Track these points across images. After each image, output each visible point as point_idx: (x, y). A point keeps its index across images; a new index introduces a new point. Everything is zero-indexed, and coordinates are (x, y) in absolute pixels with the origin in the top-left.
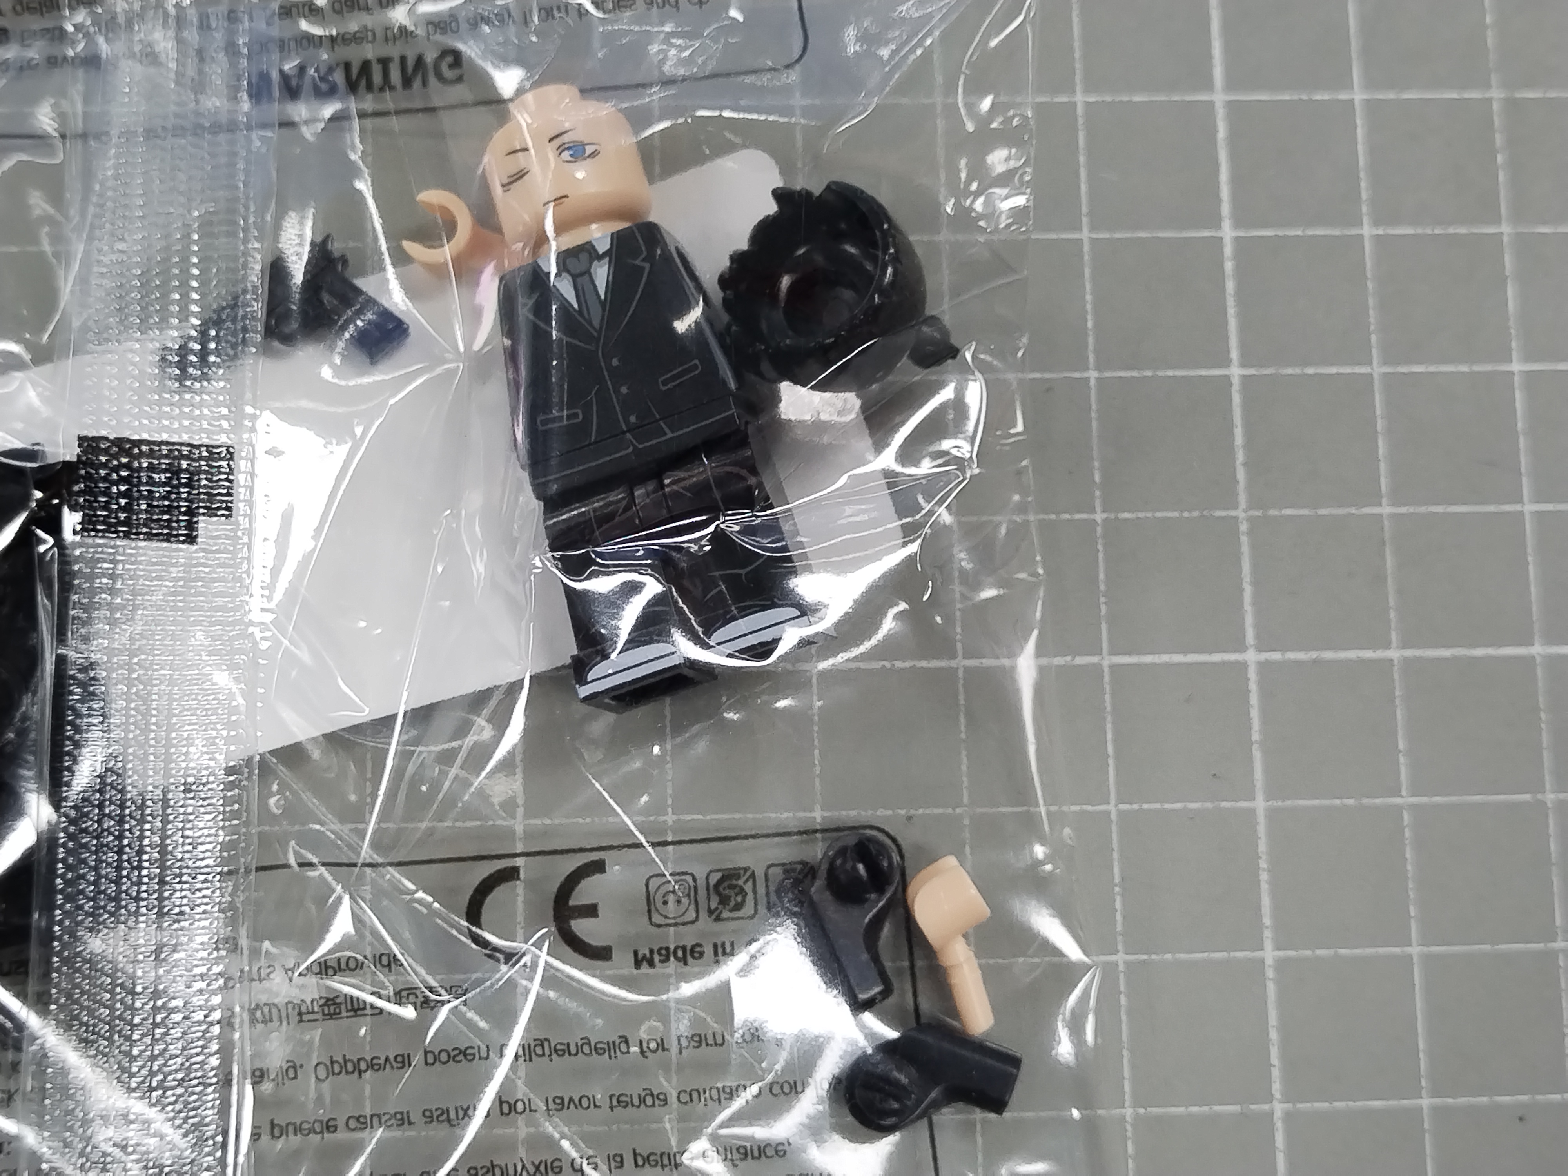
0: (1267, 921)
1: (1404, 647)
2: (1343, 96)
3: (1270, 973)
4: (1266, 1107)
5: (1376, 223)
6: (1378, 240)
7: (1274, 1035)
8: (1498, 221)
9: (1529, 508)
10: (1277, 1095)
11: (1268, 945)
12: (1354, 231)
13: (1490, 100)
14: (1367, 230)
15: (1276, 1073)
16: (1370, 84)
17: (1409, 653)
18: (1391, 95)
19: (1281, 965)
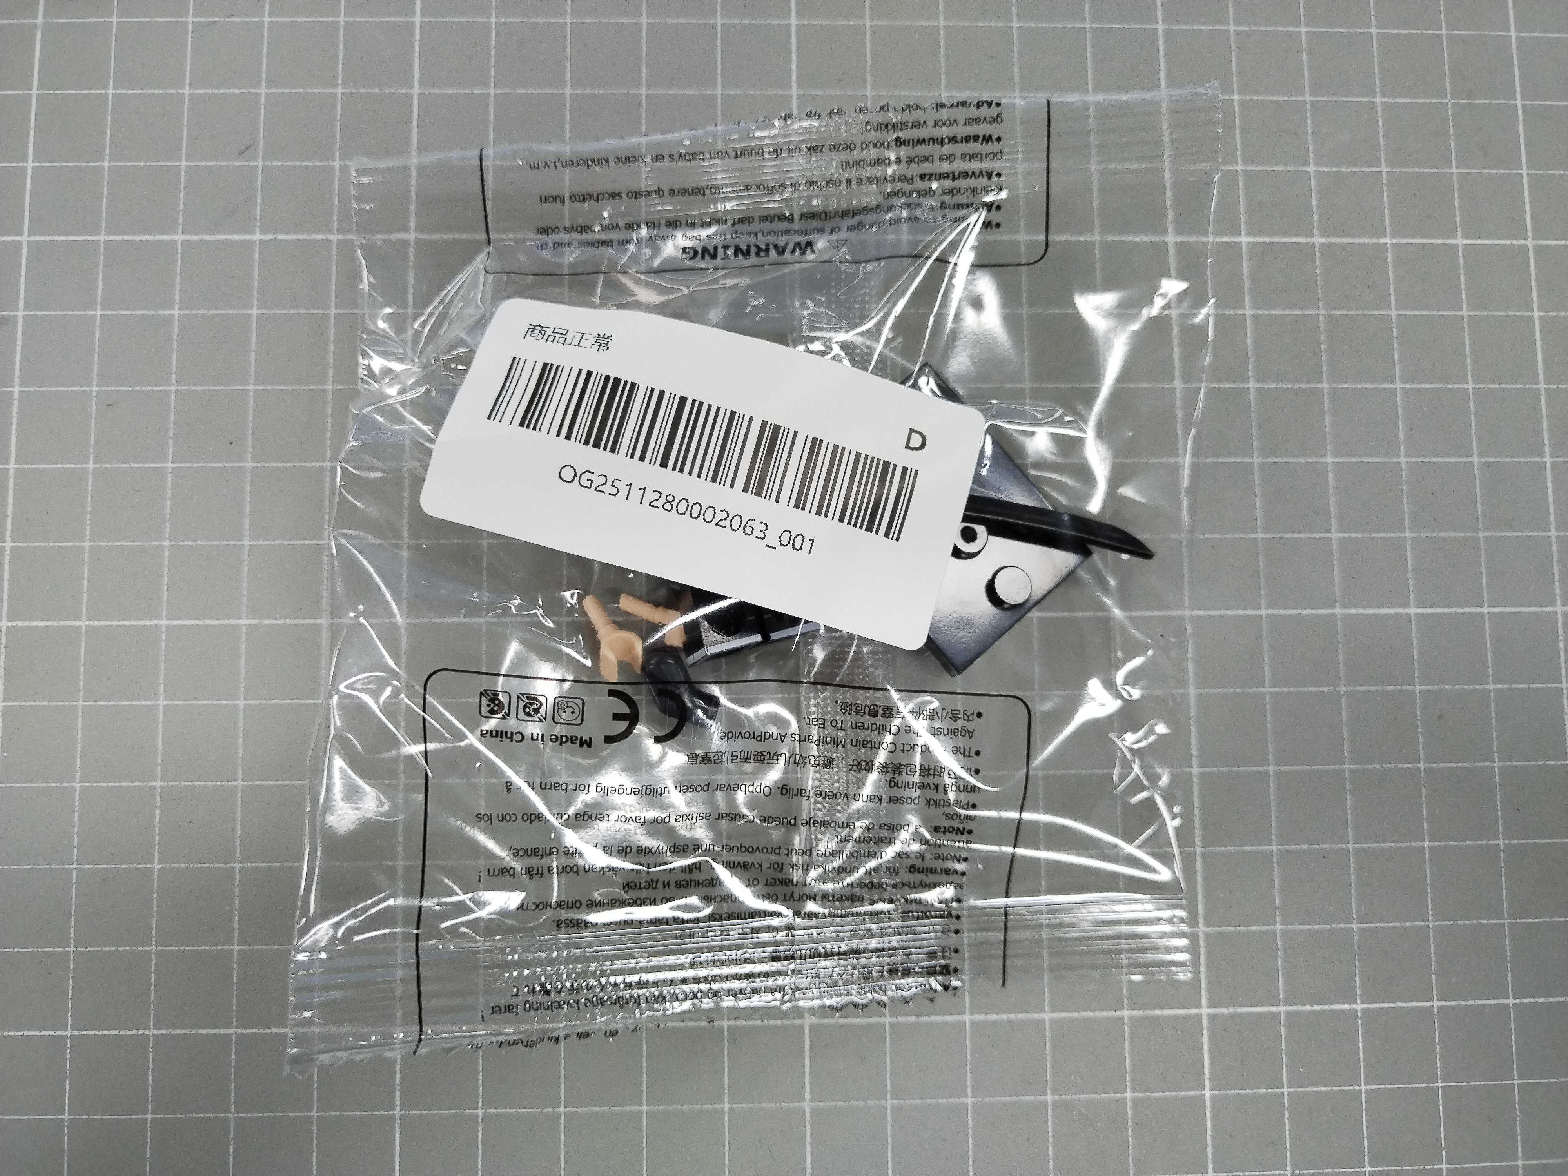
0: (1194, 752)
1: (1270, 608)
2: (1240, 312)
3: (1195, 780)
4: (1192, 849)
5: (1258, 381)
6: (1259, 390)
7: (1197, 812)
8: (1321, 382)
9: (1335, 535)
10: (1198, 843)
11: (1195, 765)
12: (1245, 386)
13: (1318, 315)
14: (1252, 385)
15: (1197, 832)
16: (1255, 306)
17: (1271, 612)
18: (1266, 312)
19: (1202, 776)
